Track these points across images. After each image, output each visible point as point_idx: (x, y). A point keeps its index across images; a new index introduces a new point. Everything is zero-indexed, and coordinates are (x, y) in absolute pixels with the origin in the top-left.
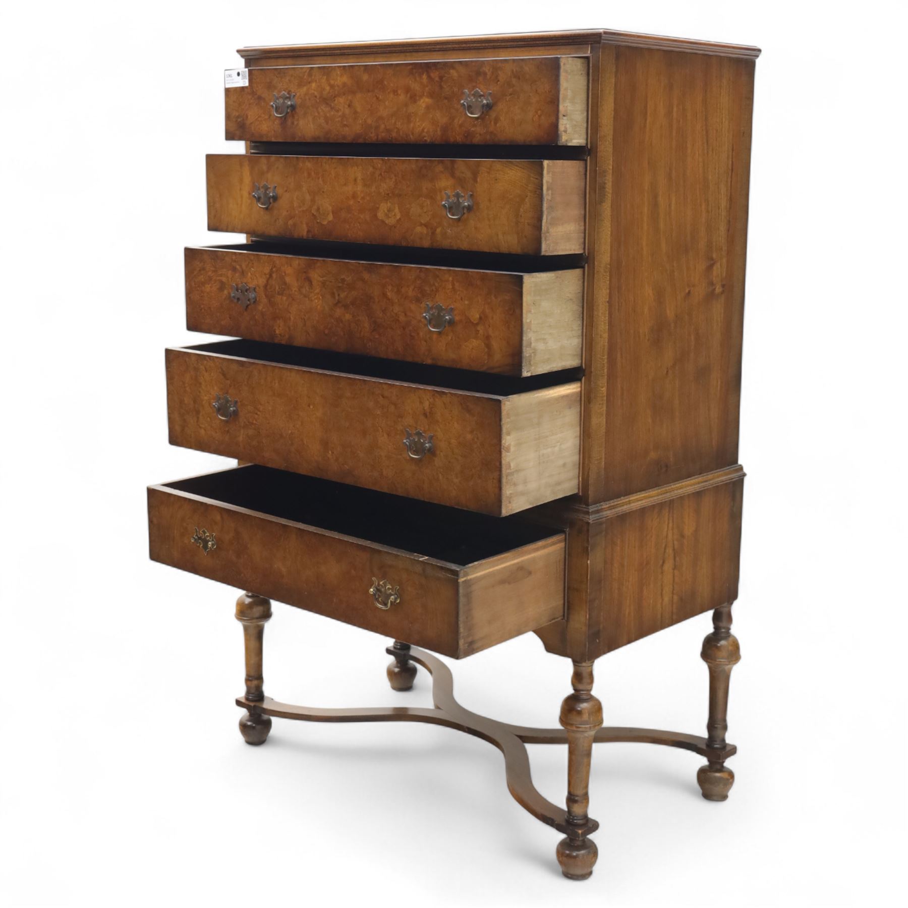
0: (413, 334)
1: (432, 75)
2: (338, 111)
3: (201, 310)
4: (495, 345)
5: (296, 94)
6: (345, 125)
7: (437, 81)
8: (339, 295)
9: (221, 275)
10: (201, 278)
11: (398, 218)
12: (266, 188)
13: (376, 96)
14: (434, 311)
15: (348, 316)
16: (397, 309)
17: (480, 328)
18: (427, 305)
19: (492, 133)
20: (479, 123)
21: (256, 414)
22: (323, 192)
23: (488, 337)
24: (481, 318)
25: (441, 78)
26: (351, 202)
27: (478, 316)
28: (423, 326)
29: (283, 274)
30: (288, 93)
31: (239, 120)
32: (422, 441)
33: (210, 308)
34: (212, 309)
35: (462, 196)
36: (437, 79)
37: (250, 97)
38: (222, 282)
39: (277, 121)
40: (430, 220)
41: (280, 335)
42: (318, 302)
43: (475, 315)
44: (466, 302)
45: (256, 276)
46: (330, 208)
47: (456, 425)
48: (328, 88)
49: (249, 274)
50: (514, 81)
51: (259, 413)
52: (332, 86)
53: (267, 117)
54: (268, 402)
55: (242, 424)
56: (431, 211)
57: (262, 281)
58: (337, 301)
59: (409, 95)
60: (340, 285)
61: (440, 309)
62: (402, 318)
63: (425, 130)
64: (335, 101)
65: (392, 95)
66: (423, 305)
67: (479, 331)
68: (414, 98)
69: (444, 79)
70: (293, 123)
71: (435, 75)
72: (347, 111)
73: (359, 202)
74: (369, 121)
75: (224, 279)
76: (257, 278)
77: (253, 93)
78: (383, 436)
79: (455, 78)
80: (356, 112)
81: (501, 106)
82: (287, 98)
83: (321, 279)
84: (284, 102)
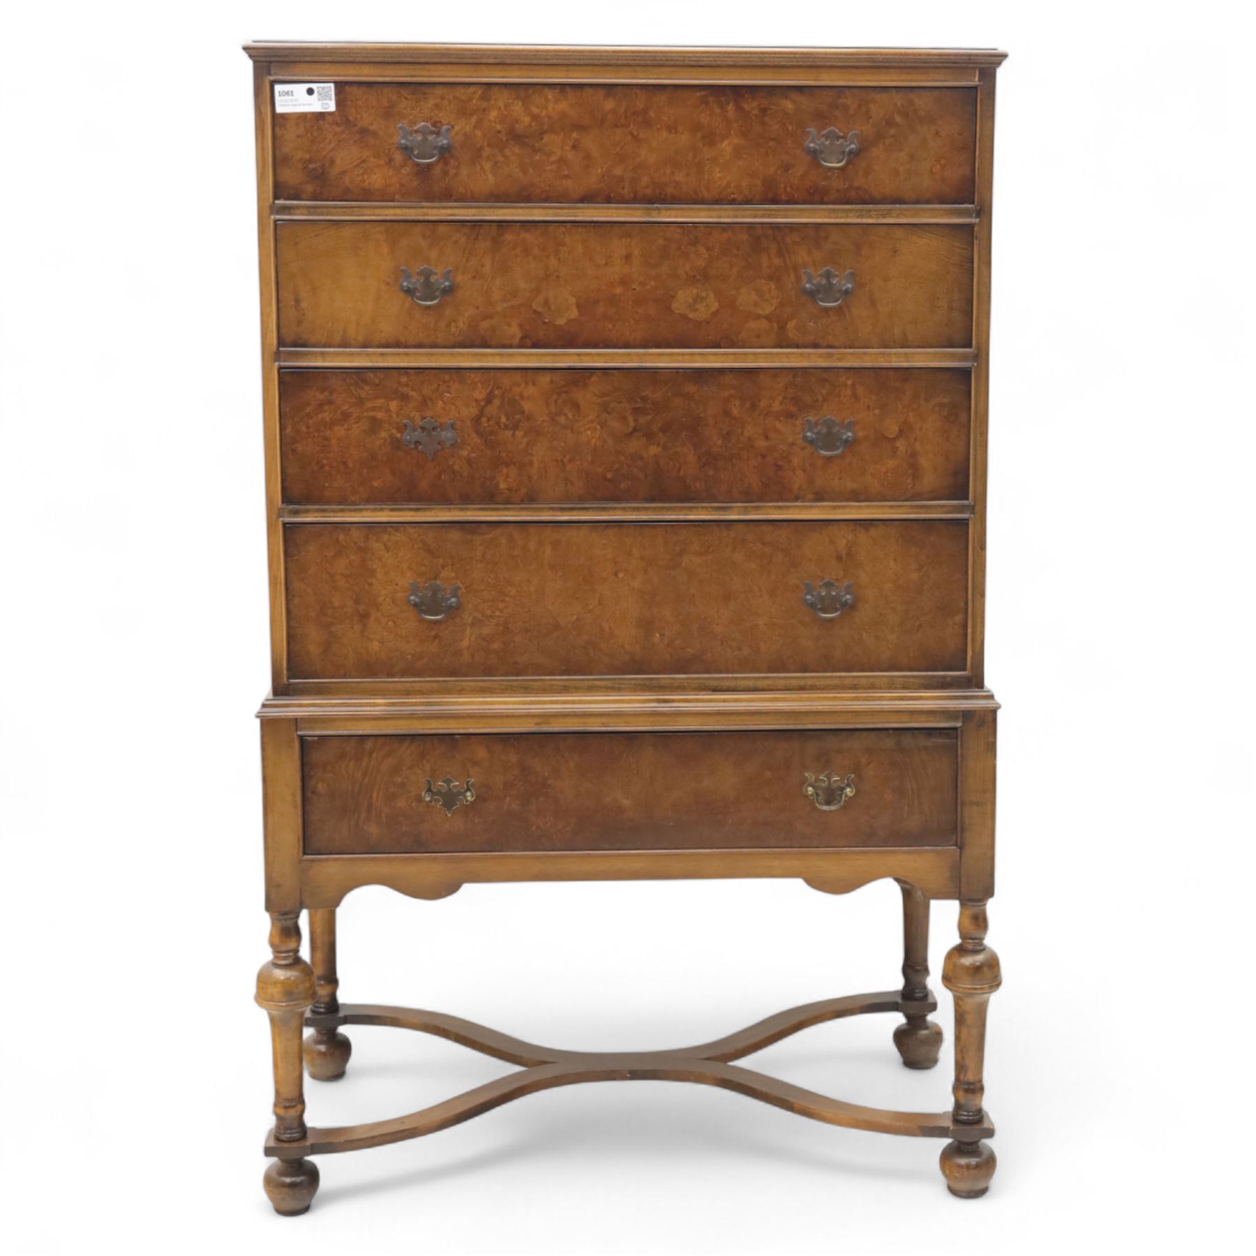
0: (780, 463)
1: (746, 107)
2: (549, 155)
3: (322, 467)
4: (924, 462)
5: (453, 127)
6: (567, 177)
7: (756, 116)
8: (635, 420)
9: (373, 409)
10: (326, 416)
11: (713, 309)
12: (427, 275)
13: (632, 134)
14: (819, 427)
15: (654, 450)
16: (750, 430)
17: (901, 445)
18: (808, 421)
19: (858, 188)
20: (836, 175)
21: (502, 601)
22: (558, 277)
23: (914, 455)
24: (901, 431)
25: (764, 111)
26: (618, 291)
27: (897, 429)
28: (799, 450)
29: (517, 398)
30: (434, 124)
31: (311, 166)
32: (834, 593)
33: (345, 463)
34: (351, 465)
35: (836, 276)
36: (756, 112)
37: (338, 129)
38: (374, 420)
39: (408, 169)
40: (775, 309)
41: (508, 489)
42: (591, 434)
43: (892, 428)
44: (877, 411)
45: (454, 405)
46: (573, 301)
47: (892, 563)
48: (527, 120)
49: (440, 403)
50: (898, 119)
51: (507, 599)
52: (535, 118)
53: (382, 162)
54: (528, 581)
55: (470, 621)
56: (778, 297)
57: (470, 411)
58: (631, 429)
59: (699, 135)
60: (638, 405)
61: (830, 424)
62: (761, 443)
63: (732, 185)
64: (542, 139)
65: (664, 134)
66: (798, 422)
67: (897, 448)
68: (711, 139)
69: (769, 112)
70: (446, 173)
71: (751, 106)
72: (570, 155)
73: (635, 289)
74: (618, 171)
75: (379, 415)
76: (457, 407)
77: (348, 123)
78: (761, 596)
79: (791, 112)
80: (588, 157)
81: (877, 152)
82: (432, 133)
83: (599, 400)
84: (425, 139)
